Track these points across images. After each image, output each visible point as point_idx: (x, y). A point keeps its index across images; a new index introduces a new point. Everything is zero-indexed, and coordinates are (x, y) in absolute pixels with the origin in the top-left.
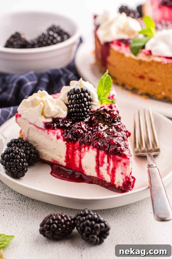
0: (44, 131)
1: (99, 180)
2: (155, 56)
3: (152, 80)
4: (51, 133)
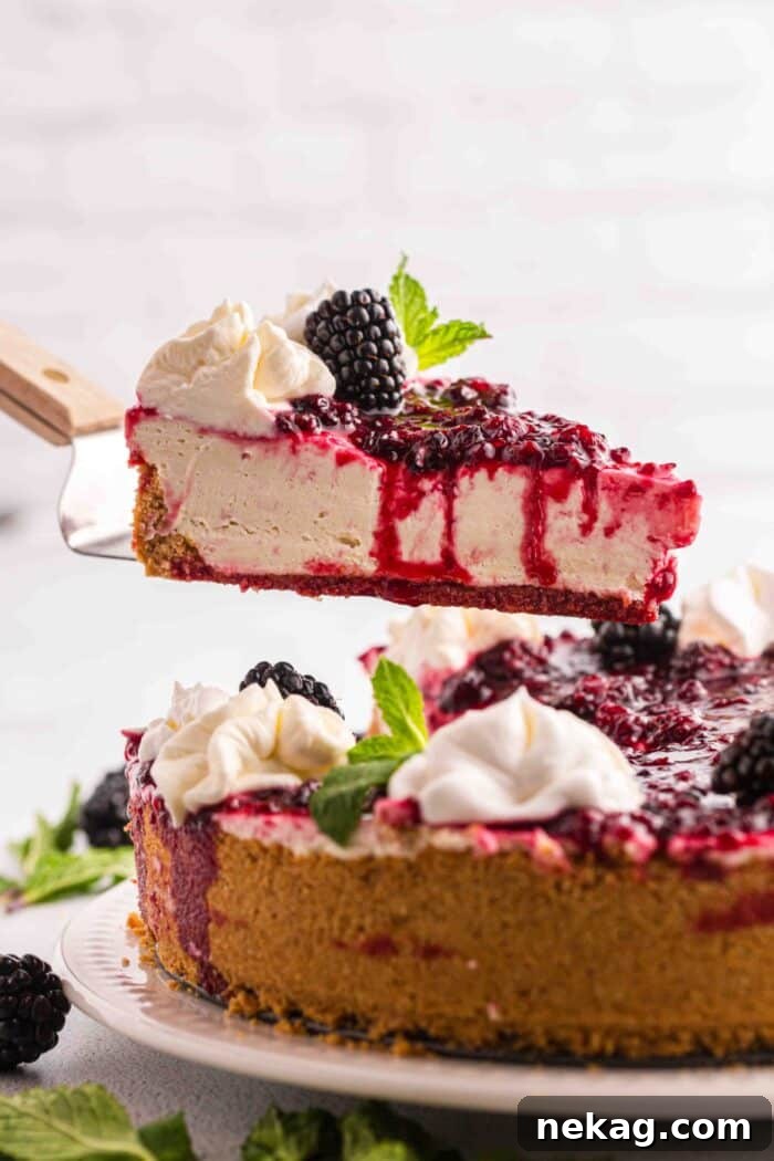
0: (271, 446)
1: (540, 595)
2: (437, 827)
3: (431, 952)
4: (306, 450)
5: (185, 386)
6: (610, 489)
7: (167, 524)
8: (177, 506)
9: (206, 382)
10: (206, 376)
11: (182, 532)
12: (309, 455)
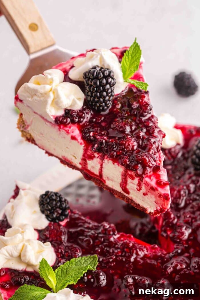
0: (53, 126)
4: (63, 131)
5: (30, 99)
6: (146, 185)
7: (25, 129)
8: (28, 126)
9: (36, 101)
10: (36, 100)
11: (30, 132)
12: (63, 133)
